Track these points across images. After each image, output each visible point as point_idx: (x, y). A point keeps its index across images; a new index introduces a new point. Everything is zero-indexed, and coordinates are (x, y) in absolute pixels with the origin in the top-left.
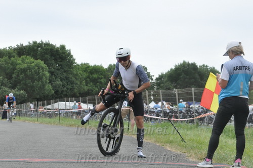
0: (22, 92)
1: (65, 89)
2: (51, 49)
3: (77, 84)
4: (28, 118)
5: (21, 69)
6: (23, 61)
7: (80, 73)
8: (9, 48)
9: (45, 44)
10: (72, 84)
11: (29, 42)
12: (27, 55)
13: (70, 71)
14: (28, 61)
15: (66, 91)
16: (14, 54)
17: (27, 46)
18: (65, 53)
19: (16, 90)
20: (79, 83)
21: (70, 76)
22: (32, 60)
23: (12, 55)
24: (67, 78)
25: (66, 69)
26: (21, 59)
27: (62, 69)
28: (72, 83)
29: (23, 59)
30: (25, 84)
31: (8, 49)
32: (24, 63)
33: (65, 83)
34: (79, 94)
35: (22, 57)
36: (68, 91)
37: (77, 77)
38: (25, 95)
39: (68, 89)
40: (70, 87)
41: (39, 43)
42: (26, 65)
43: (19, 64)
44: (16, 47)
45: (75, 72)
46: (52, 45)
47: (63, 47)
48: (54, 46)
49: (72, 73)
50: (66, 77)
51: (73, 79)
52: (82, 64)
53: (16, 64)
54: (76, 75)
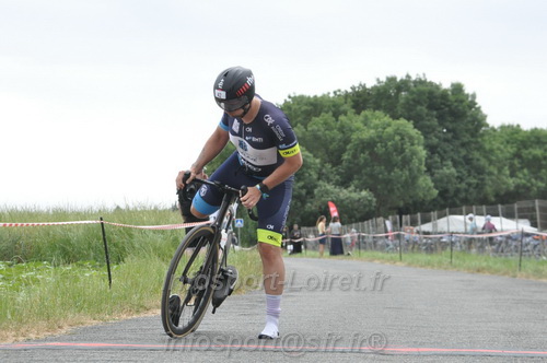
0: (364, 193)
1: (463, 185)
2: (431, 93)
3: (490, 174)
4: (380, 254)
5: (362, 142)
6: (366, 122)
7: (499, 149)
8: (335, 92)
9: (415, 82)
10: (479, 174)
11: (378, 80)
12: (375, 109)
13: (477, 142)
14: (377, 122)
15: (466, 191)
16: (346, 107)
17: (374, 88)
18: (462, 101)
19: (350, 189)
20: (496, 172)
21: (476, 154)
22: (387, 119)
23: (342, 108)
24: (468, 161)
25: (465, 140)
26: (361, 118)
27: (458, 139)
28: (480, 171)
29: (366, 118)
30: (371, 176)
31: (332, 95)
32: (370, 128)
33: (465, 172)
34: (497, 195)
35: (363, 113)
36: (471, 190)
37: (494, 158)
38: (370, 201)
39: (469, 185)
40: (475, 181)
41: (401, 80)
42: (372, 131)
43: (358, 129)
44: (350, 90)
45: (487, 146)
46: (431, 83)
47: (458, 88)
48: (437, 87)
49: (480, 148)
50: (465, 157)
51: (483, 162)
52: (502, 127)
53: (352, 131)
54: (487, 153)
